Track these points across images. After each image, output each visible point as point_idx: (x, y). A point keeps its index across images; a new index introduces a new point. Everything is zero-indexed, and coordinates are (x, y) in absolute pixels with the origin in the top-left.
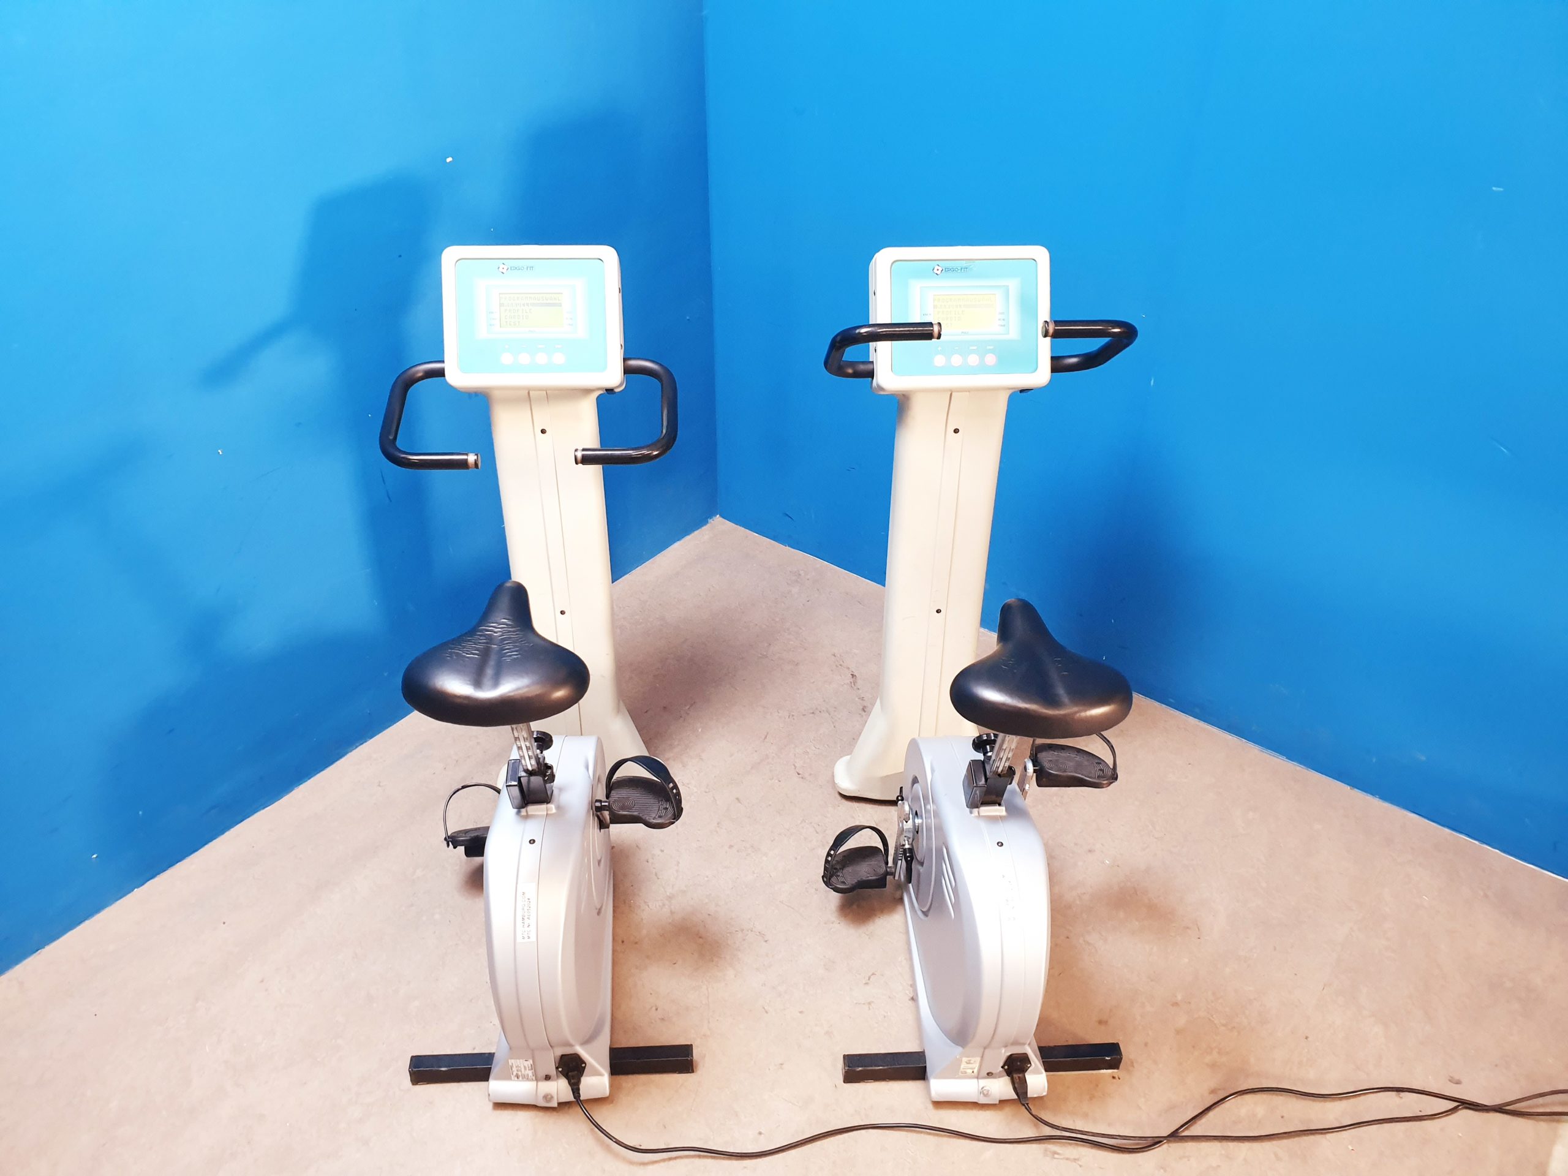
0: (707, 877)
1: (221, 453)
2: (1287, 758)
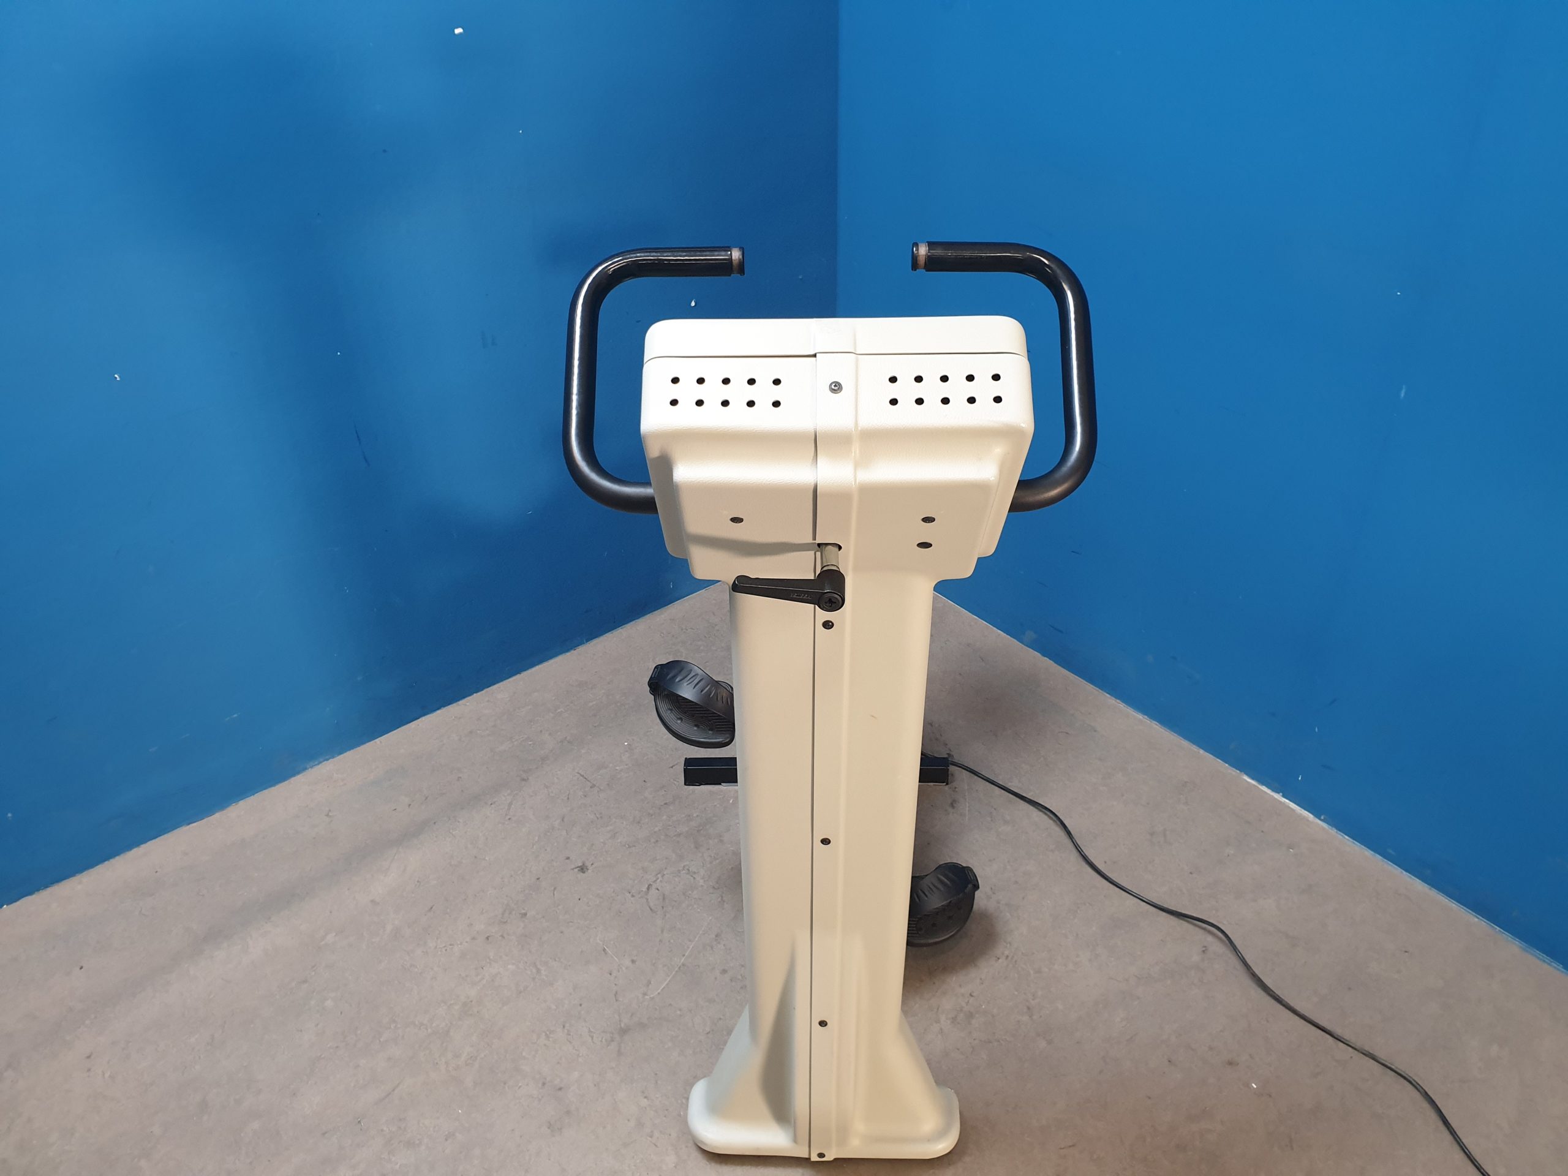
1: (118, 379)
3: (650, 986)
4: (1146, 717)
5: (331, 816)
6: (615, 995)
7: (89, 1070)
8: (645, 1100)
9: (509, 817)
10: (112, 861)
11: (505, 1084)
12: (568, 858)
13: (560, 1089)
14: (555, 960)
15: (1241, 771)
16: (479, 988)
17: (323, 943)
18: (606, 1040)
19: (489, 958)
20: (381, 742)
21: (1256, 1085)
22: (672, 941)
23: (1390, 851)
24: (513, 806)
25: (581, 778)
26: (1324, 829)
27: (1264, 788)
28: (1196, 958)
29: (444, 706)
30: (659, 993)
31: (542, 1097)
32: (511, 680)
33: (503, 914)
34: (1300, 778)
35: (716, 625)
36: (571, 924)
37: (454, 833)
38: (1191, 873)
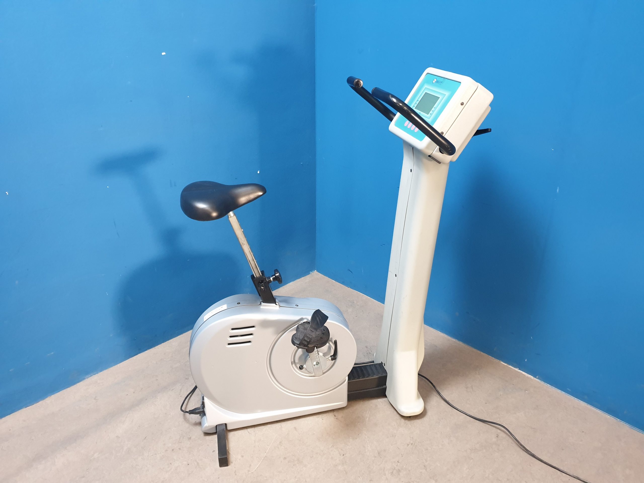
0: (266, 477)
1: (8, 194)
3: (251, 467)
4: (457, 340)
5: (96, 399)
6: (235, 472)
14: (206, 458)
15: (500, 360)
16: (169, 473)
17: (92, 458)
19: (174, 459)
20: (120, 365)
22: (260, 446)
23: (568, 389)
24: (182, 391)
26: (538, 382)
27: (511, 367)
28: (494, 440)
30: (255, 470)
32: (178, 337)
33: (180, 438)
34: (526, 361)
36: (212, 441)
37: (155, 403)
38: (486, 403)
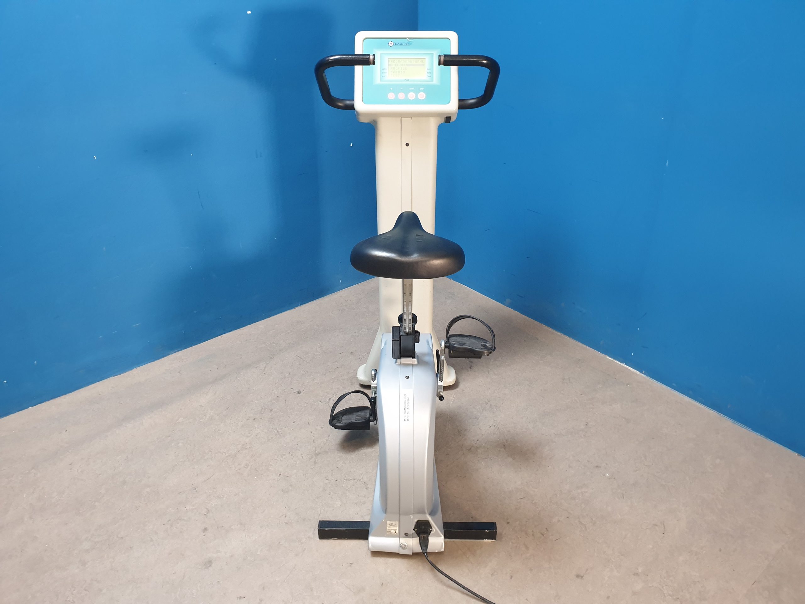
1: (95, 158)
2: (752, 430)
3: (330, 437)
5: (181, 373)
6: (313, 441)
7: (71, 469)
8: (327, 480)
9: (264, 373)
10: (79, 390)
11: (262, 475)
12: (292, 388)
13: (288, 476)
14: (286, 428)
15: (606, 355)
16: (250, 438)
17: (178, 421)
18: (309, 458)
19: (255, 427)
20: (204, 344)
21: (608, 474)
24: (266, 368)
25: (298, 358)
26: (644, 377)
27: (617, 362)
28: (583, 427)
29: (234, 330)
31: (279, 480)
32: (265, 320)
33: (262, 410)
34: (632, 354)
35: (361, 299)
36: (293, 414)
37: (238, 379)
38: (581, 395)
